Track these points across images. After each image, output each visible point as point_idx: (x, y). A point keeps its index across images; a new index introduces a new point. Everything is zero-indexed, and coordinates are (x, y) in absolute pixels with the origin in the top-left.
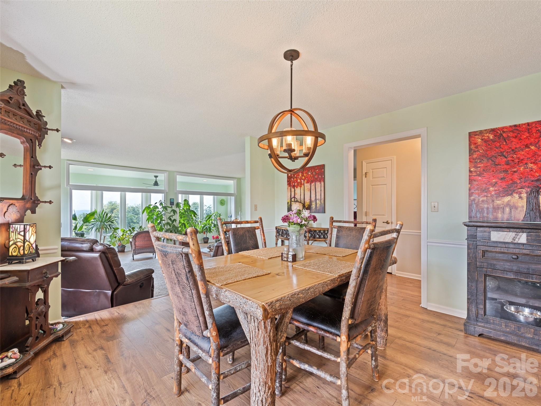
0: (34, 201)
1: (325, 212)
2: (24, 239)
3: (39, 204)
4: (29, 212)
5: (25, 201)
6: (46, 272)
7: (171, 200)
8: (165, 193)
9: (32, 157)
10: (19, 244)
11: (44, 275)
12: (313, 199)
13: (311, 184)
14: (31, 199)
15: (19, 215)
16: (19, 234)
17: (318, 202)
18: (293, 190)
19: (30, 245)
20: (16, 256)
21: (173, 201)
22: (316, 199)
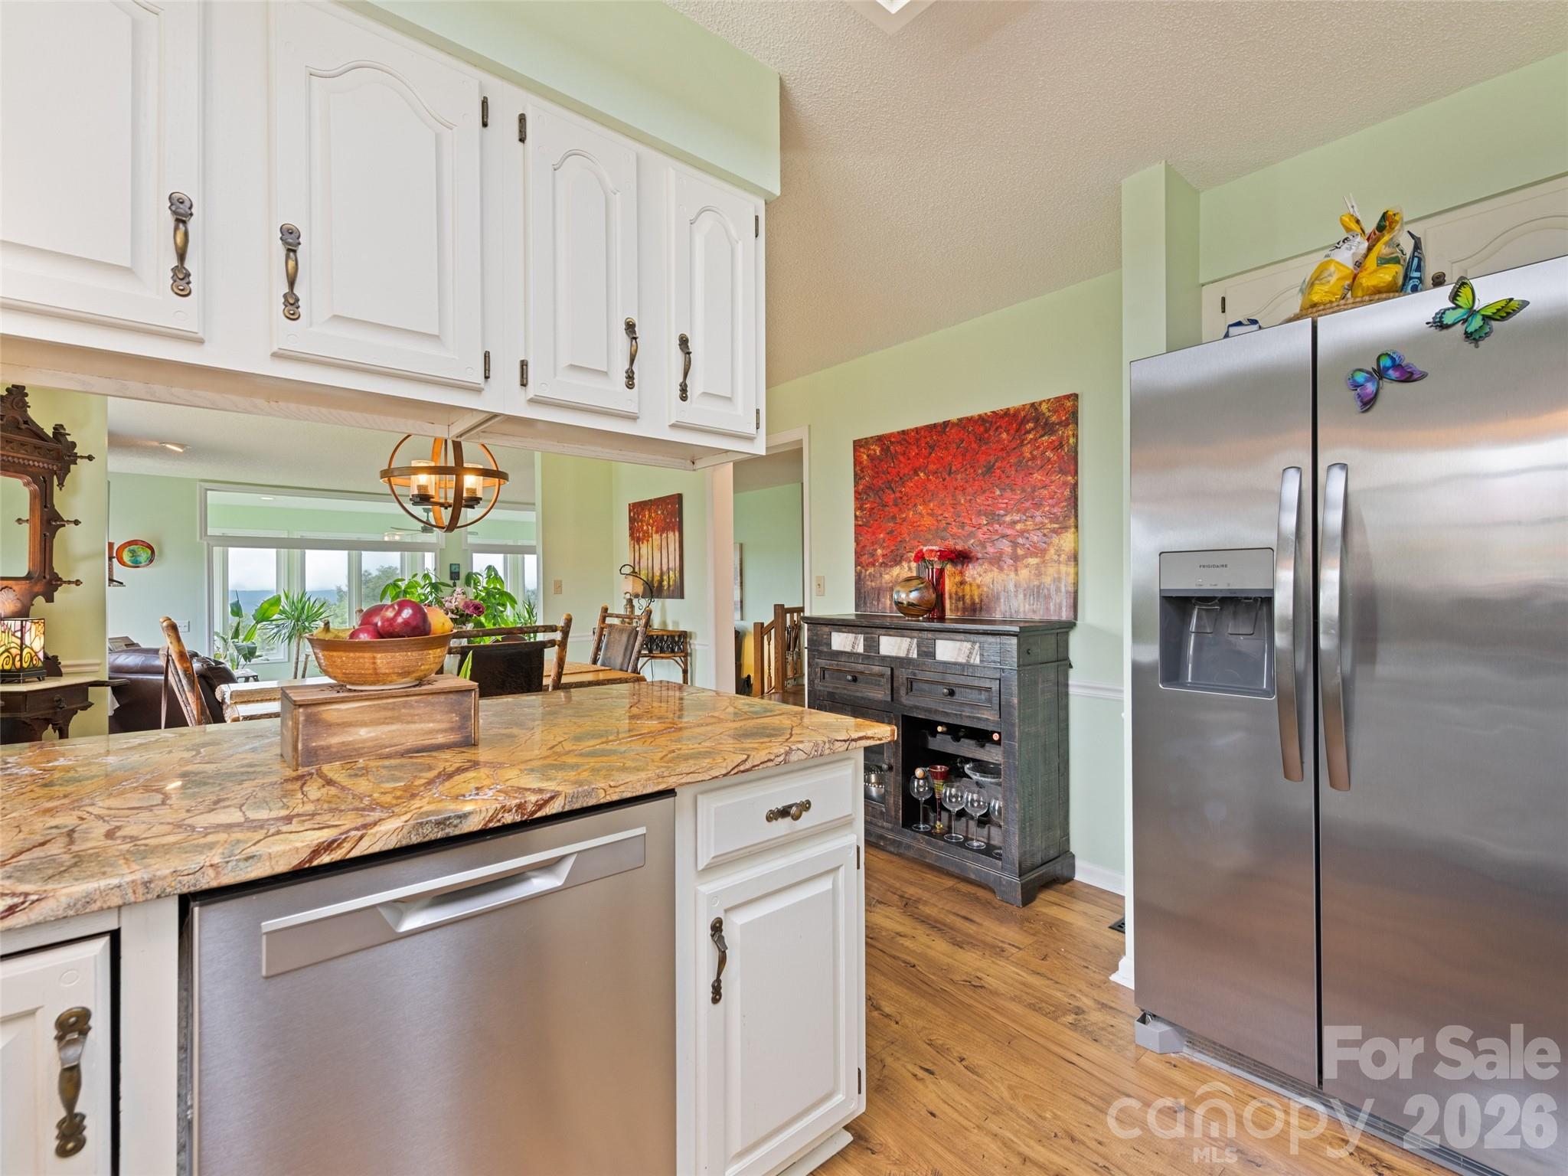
0: (50, 581)
1: (682, 597)
2: (22, 644)
3: (60, 585)
4: (40, 600)
5: (33, 581)
6: (60, 700)
7: (453, 567)
8: (438, 551)
9: (45, 507)
10: (14, 651)
11: (56, 704)
12: (665, 568)
13: (661, 535)
14: (45, 577)
15: (19, 605)
16: (13, 635)
17: (671, 573)
18: (637, 547)
19: (33, 654)
20: (9, 671)
21: (457, 570)
22: (668, 569)
